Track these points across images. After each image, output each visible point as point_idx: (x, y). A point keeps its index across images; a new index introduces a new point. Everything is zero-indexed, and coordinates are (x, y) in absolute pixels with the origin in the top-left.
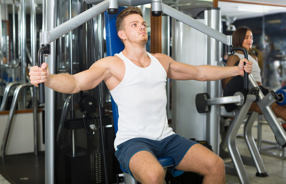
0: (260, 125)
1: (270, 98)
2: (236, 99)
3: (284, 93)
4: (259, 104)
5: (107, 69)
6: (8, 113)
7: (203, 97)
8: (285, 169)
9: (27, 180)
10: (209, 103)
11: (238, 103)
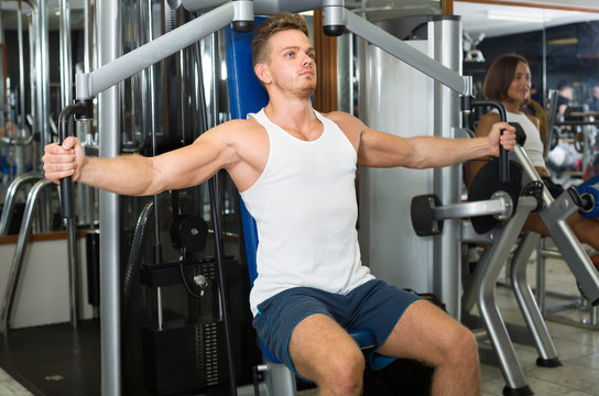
0: (542, 258)
1: (567, 202)
2: (496, 205)
3: (594, 192)
4: (542, 215)
5: (230, 145)
6: (15, 241)
7: (427, 203)
8: (595, 350)
9: (60, 380)
10: (439, 216)
11: (500, 214)
